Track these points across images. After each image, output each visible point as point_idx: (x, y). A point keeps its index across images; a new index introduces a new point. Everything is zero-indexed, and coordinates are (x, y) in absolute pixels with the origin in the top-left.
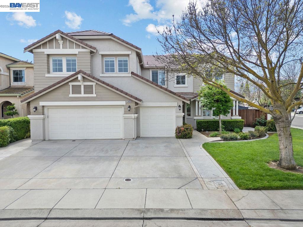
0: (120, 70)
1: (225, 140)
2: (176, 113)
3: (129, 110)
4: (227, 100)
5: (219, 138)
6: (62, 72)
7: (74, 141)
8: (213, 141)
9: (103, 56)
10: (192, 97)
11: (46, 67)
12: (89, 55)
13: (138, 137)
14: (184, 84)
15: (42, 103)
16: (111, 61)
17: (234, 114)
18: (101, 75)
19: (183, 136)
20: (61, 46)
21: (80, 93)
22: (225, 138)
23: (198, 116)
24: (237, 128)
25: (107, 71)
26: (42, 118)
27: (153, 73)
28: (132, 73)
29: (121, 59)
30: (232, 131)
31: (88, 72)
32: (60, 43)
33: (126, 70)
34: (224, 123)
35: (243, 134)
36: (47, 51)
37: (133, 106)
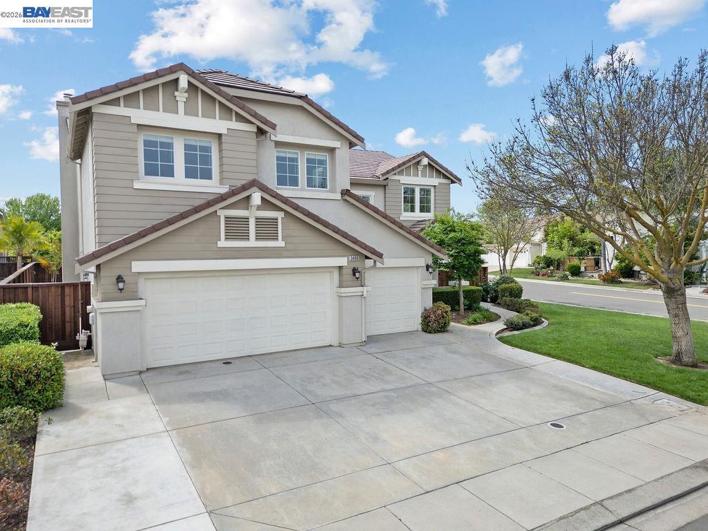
3: (358, 278)
6: (173, 177)
12: (253, 141)
20: (181, 106)
21: (245, 237)
26: (141, 309)
32: (178, 99)
36: (140, 115)
37: (362, 268)
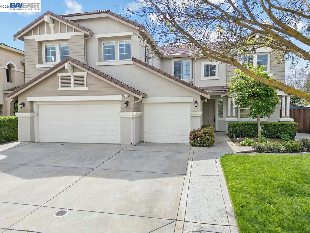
0: (122, 57)
1: (260, 151)
2: (191, 111)
3: (126, 107)
4: (269, 94)
5: (250, 148)
6: (56, 61)
7: (63, 144)
8: (242, 152)
9: (100, 40)
10: (222, 92)
11: (37, 56)
12: (82, 40)
13: (141, 142)
14: (215, 75)
15: (30, 99)
16: (110, 46)
17: (283, 114)
18: (98, 64)
19: (199, 143)
20: (52, 30)
21: (69, 86)
22: (259, 148)
23: (232, 116)
24: (286, 134)
25: (106, 59)
26: (30, 116)
27: (175, 64)
28: (134, 59)
29: (123, 43)
30: (278, 138)
31: (82, 60)
32: (51, 27)
33: (128, 57)
34: (265, 126)
35: (289, 144)
36: (38, 37)
37: (132, 102)
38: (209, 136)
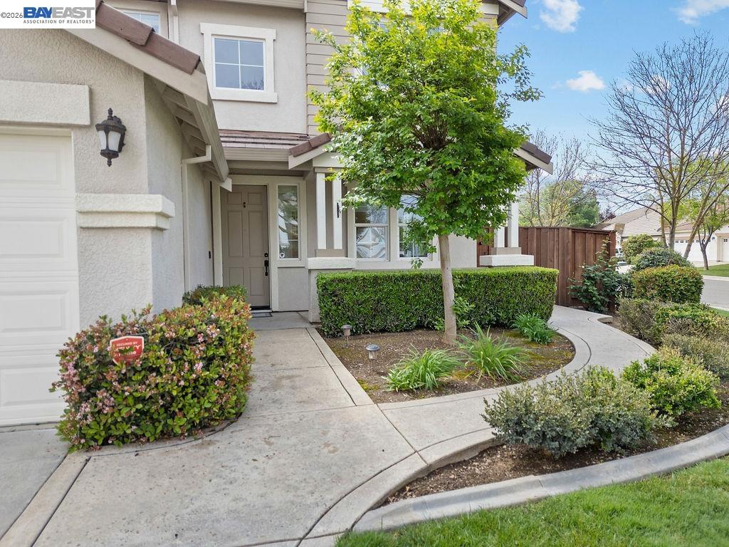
10: (293, 147)
17: (500, 242)
19: (135, 421)
23: (330, 249)
38: (209, 361)
